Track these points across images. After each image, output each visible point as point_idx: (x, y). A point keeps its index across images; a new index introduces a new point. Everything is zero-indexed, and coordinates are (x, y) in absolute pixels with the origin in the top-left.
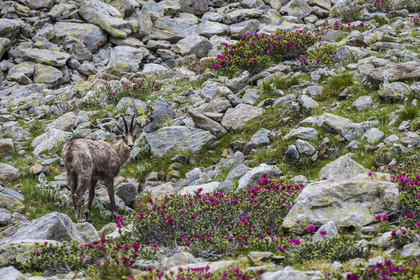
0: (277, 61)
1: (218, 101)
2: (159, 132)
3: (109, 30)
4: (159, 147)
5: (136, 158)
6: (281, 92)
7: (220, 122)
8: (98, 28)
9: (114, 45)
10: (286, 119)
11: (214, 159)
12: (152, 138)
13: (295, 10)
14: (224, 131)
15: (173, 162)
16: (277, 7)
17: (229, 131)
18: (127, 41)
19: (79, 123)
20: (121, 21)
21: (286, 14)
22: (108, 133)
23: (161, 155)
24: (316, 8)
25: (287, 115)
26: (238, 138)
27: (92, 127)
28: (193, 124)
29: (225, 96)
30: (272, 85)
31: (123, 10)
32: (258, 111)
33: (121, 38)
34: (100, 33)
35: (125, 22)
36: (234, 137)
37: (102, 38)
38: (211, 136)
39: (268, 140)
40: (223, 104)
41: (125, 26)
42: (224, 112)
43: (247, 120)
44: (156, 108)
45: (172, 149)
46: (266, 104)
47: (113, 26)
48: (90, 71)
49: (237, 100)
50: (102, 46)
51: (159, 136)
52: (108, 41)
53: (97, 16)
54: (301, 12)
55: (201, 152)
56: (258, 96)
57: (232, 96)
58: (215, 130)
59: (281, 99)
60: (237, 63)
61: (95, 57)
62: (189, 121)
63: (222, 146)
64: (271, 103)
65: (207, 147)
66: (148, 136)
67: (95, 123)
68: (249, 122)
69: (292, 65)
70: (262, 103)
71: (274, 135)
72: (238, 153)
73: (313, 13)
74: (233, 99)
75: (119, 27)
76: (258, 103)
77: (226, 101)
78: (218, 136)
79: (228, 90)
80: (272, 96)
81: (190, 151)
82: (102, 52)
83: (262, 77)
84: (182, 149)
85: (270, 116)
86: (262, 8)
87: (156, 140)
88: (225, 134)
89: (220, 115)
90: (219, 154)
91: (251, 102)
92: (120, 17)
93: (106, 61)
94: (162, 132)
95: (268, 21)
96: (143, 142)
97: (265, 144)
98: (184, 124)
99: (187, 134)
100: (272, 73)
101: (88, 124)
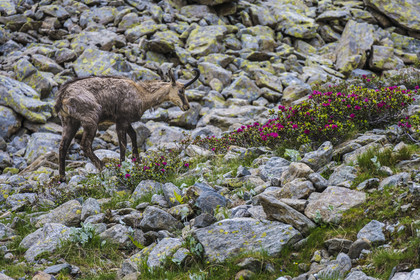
0: (362, 129)
1: (296, 183)
2: (216, 226)
3: (23, 113)
4: (218, 248)
5: (183, 264)
6: (388, 170)
7: (303, 212)
8: (10, 111)
9: (30, 132)
10: (405, 207)
11: (302, 265)
12: (206, 236)
13: (242, 92)
14: (311, 225)
15: (242, 268)
16: (218, 88)
17: (318, 225)
18: (47, 126)
19: (87, 216)
20: (37, 103)
21: (231, 96)
22: (130, 229)
23: (221, 259)
24: (265, 89)
25: (404, 201)
26: (334, 235)
27: (105, 221)
28: (264, 215)
29: (304, 175)
30: (374, 160)
31: (39, 89)
32: (358, 197)
33: (39, 123)
34: (12, 117)
35: (44, 103)
36: (329, 233)
37: (15, 123)
38: (294, 232)
39: (383, 237)
40: (304, 187)
41: (44, 109)
42: (306, 197)
43: (344, 208)
44: (201, 194)
45: (237, 251)
46: (368, 187)
47: (30, 109)
48: (5, 162)
49: (322, 181)
50: (16, 132)
51: (217, 232)
52: (23, 127)
53: (9, 96)
54: (248, 94)
55: (280, 255)
56: (354, 176)
57: (315, 175)
58: (299, 222)
59: (389, 179)
60: (307, 132)
61: (9, 146)
62: (257, 211)
63: (312, 247)
64: (375, 185)
65: (288, 247)
66: (200, 233)
67: (109, 215)
68: (348, 212)
69: (388, 134)
70: (363, 185)
71: (393, 229)
72: (342, 255)
73: (263, 95)
74: (317, 180)
75: (37, 110)
76: (357, 185)
77: (308, 183)
78: (304, 232)
79: (307, 168)
80: (375, 175)
81: (265, 254)
82: (17, 140)
83: (350, 151)
84: (252, 251)
85: (379, 203)
86: (200, 90)
87: (212, 238)
88: (313, 229)
89: (303, 202)
90: (308, 258)
91: (347, 184)
92: (36, 98)
93: (22, 151)
94: (221, 226)
95: (211, 105)
96: (193, 241)
97: (381, 243)
98: (249, 216)
99: (258, 229)
100: (363, 144)
101: (100, 216)
